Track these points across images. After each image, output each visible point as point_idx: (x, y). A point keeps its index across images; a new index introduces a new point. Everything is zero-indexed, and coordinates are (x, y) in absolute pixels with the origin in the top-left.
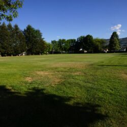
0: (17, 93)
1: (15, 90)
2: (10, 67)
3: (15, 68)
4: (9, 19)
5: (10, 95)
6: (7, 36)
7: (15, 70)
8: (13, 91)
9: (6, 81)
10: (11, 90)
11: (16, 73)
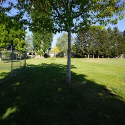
0: (119, 97)
1: (116, 93)
2: (108, 68)
3: (114, 71)
4: (115, 23)
5: (111, 97)
6: (106, 39)
7: (114, 72)
8: (114, 93)
9: (106, 82)
10: (111, 91)
11: (115, 76)
